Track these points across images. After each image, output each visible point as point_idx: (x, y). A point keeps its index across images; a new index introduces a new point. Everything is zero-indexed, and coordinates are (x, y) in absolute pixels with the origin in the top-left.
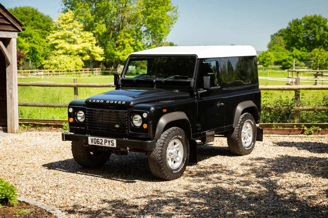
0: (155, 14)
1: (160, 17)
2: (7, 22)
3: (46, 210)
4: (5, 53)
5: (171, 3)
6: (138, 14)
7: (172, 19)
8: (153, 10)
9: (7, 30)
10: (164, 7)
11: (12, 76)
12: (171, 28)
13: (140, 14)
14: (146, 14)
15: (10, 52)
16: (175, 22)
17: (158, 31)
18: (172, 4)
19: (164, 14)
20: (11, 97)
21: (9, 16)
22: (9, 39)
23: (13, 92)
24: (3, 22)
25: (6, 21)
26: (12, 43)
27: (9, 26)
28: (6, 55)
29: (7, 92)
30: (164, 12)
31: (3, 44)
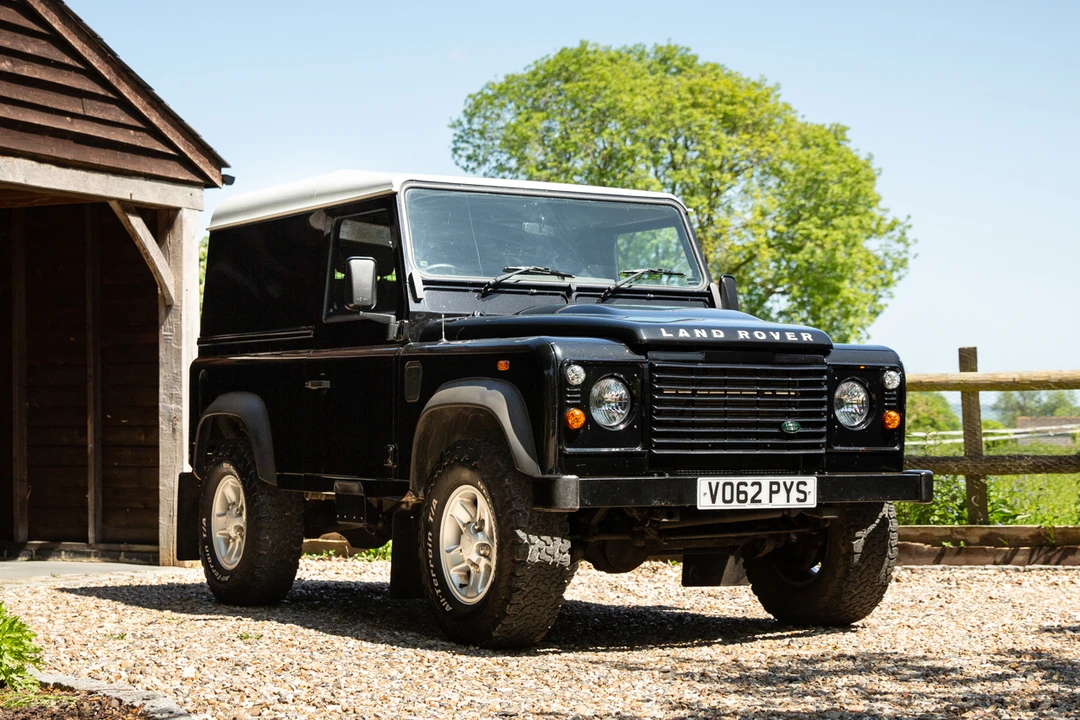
0: (822, 246)
1: (840, 257)
2: (160, 147)
3: (120, 701)
4: (153, 264)
5: (882, 204)
6: (757, 246)
7: (889, 266)
8: (814, 230)
9: (162, 174)
10: (854, 220)
11: (179, 351)
12: (881, 301)
13: (765, 246)
14: (786, 245)
15: (174, 258)
16: (900, 278)
17: (834, 310)
18: (887, 210)
19: (854, 245)
20: (174, 430)
21: (172, 125)
22: (171, 213)
23: (181, 411)
24: (147, 146)
25: (157, 143)
26: (182, 226)
27: (172, 162)
28: (156, 270)
29: (161, 409)
30: (856, 236)
31: (144, 226)
